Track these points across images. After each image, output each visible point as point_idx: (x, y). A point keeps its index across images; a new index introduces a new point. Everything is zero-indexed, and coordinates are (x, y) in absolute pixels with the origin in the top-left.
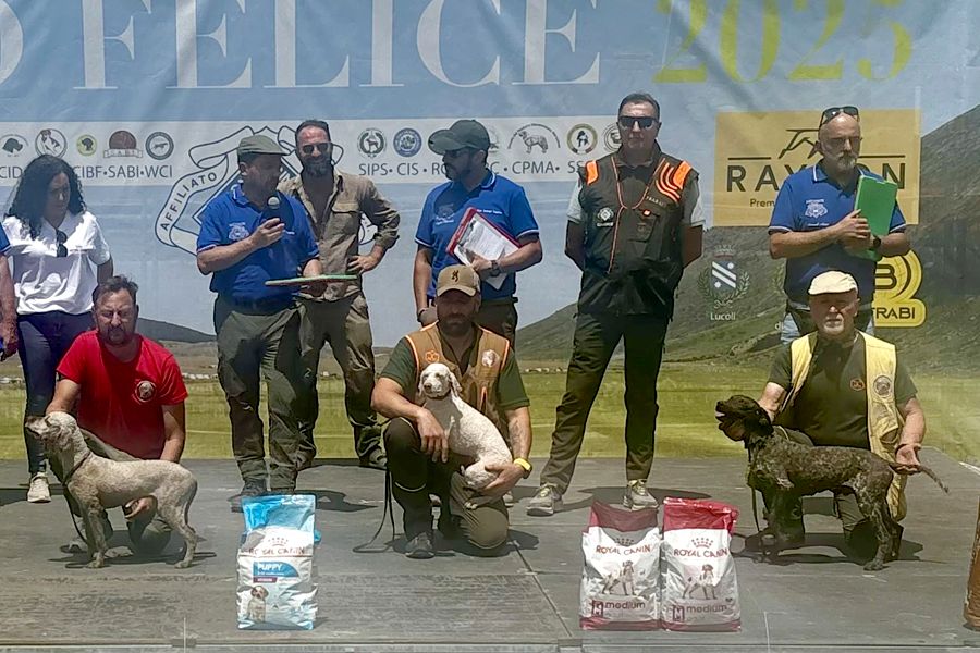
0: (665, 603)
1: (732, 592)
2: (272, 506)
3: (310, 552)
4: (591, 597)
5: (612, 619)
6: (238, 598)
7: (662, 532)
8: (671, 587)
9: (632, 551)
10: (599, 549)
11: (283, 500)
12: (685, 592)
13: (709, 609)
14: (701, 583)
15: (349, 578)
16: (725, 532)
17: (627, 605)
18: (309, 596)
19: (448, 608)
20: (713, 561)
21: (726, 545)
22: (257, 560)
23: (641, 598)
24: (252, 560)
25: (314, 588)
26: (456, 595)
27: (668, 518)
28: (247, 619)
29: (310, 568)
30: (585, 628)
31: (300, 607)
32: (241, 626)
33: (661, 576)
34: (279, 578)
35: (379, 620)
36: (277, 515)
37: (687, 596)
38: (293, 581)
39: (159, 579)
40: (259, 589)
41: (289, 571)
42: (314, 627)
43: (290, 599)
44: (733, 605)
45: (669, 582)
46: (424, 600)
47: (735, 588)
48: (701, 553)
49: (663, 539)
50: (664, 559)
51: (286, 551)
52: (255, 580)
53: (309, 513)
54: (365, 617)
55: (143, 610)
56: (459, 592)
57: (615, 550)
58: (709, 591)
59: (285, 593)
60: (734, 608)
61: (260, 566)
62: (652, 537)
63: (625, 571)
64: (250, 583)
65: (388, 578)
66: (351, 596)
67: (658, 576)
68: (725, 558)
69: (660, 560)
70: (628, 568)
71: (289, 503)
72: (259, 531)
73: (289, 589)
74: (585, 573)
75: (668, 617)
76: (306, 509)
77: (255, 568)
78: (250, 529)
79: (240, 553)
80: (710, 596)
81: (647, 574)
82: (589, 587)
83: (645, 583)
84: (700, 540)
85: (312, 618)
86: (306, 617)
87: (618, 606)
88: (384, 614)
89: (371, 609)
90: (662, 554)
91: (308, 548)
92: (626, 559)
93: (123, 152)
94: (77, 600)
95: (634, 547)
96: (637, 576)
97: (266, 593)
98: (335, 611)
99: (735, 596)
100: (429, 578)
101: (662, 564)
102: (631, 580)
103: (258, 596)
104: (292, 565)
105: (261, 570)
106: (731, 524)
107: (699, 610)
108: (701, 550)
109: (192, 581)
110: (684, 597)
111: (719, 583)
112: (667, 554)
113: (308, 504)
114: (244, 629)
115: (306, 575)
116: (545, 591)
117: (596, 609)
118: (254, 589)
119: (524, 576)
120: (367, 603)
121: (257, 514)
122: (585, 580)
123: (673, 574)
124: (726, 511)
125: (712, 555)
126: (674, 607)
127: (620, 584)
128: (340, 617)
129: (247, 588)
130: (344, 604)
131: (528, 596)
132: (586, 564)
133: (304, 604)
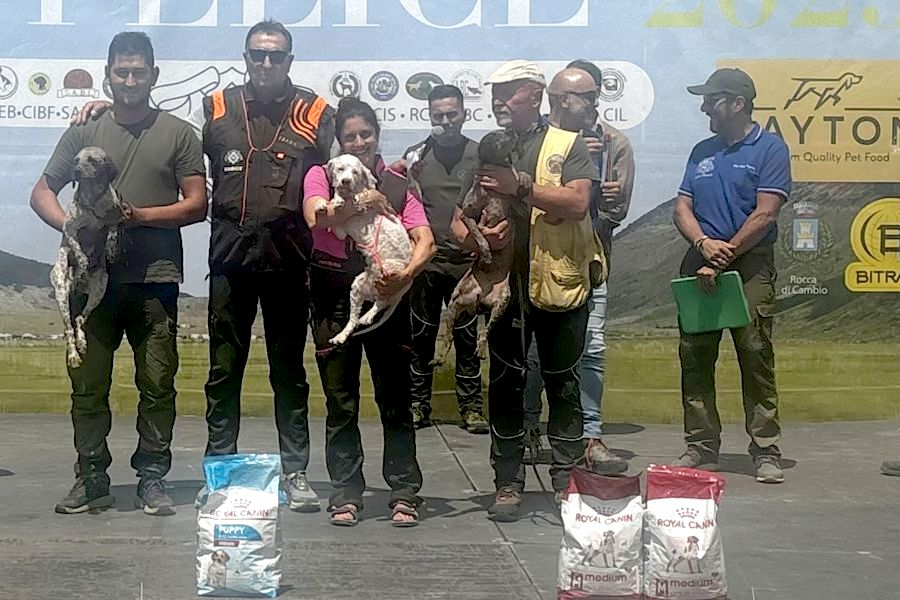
0: (647, 576)
1: (719, 566)
2: (235, 465)
3: (274, 515)
4: (570, 569)
5: (592, 592)
6: (198, 562)
7: (645, 501)
8: (655, 560)
9: (613, 520)
10: (579, 517)
11: (247, 459)
12: (669, 565)
13: (694, 583)
14: (685, 555)
15: (314, 544)
16: (711, 502)
17: (608, 578)
18: (273, 562)
19: (419, 577)
20: (698, 533)
21: (712, 516)
22: (219, 523)
23: (623, 571)
24: (213, 523)
25: (278, 553)
26: (428, 564)
27: (652, 487)
29: (274, 531)
31: (264, 573)
32: (200, 592)
33: (644, 548)
34: (241, 542)
35: (346, 589)
36: (240, 476)
37: (671, 568)
38: (256, 546)
39: (113, 542)
40: (219, 553)
41: (252, 535)
42: (277, 595)
43: (252, 565)
44: (719, 580)
45: (653, 554)
46: (394, 568)
47: (722, 562)
48: (686, 525)
49: (646, 508)
50: (647, 529)
51: (249, 513)
52: (216, 544)
53: (273, 474)
54: (332, 585)
55: (96, 574)
56: (431, 561)
57: (595, 519)
58: (694, 564)
59: (248, 558)
60: (720, 583)
61: (221, 529)
62: (634, 505)
63: (606, 541)
64: (210, 547)
65: (356, 545)
66: (317, 564)
67: (640, 547)
68: (711, 529)
69: (643, 530)
70: (609, 539)
71: (253, 463)
72: (222, 492)
73: (251, 553)
74: (564, 542)
75: (651, 592)
76: (271, 469)
77: (216, 530)
78: (212, 489)
79: (200, 514)
80: (695, 570)
81: (628, 546)
82: (568, 558)
83: (626, 554)
84: (685, 510)
85: (275, 585)
86: (269, 584)
87: (598, 578)
88: (351, 583)
89: (338, 577)
90: (645, 524)
91: (272, 510)
92: (607, 528)
93: (78, 92)
94: (27, 562)
95: (615, 517)
96: (618, 548)
97: (228, 558)
98: (299, 579)
99: (721, 570)
100: (398, 546)
101: (645, 536)
102: (612, 552)
103: (219, 561)
104: (256, 528)
105: (222, 533)
106: (717, 494)
107: (684, 584)
108: (686, 521)
109: (148, 545)
110: (668, 571)
111: (705, 556)
112: (650, 523)
113: (273, 464)
114: (203, 595)
115: (269, 539)
116: (522, 562)
117: (575, 582)
118: (215, 553)
119: (499, 546)
120: (333, 571)
121: (219, 474)
122: (564, 550)
123: (658, 546)
124: (712, 480)
125: (698, 526)
126: (658, 580)
127: (600, 556)
128: (305, 586)
129: (208, 552)
130: (308, 572)
131: (503, 567)
132: (564, 533)
133: (267, 570)
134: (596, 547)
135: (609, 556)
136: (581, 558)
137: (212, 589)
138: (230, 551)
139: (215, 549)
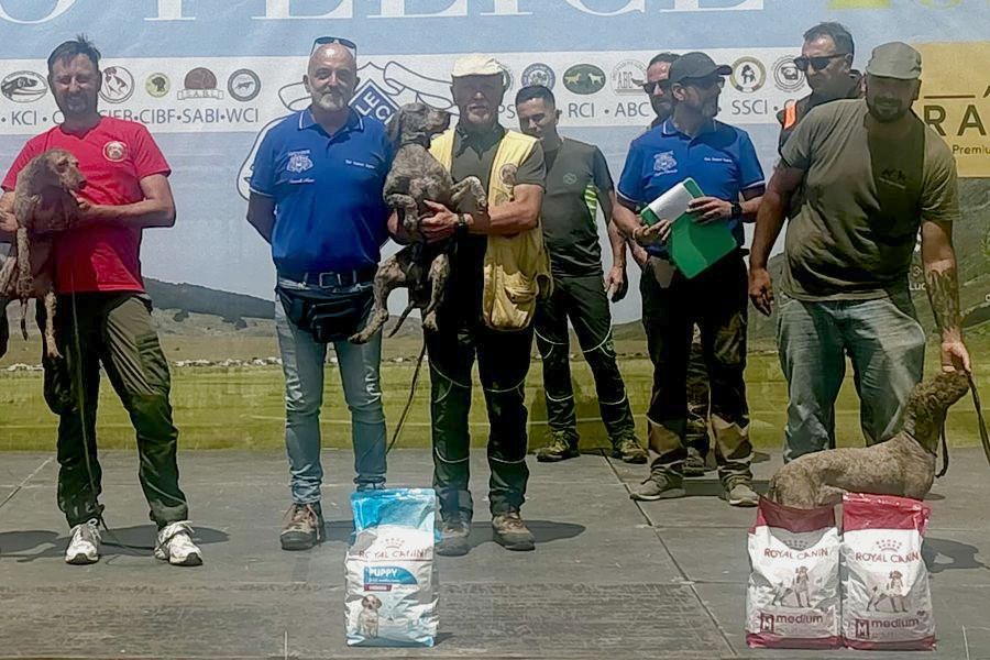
0: (845, 616)
1: (925, 603)
2: (385, 501)
3: (429, 556)
4: (759, 610)
5: (784, 635)
6: (347, 609)
7: (841, 533)
8: (853, 598)
9: (806, 555)
10: (768, 552)
11: (398, 494)
12: (870, 603)
13: (898, 623)
14: (887, 593)
15: (474, 587)
16: (916, 533)
17: (803, 619)
18: (430, 607)
19: (590, 622)
20: (902, 568)
21: (917, 548)
22: (370, 565)
23: (818, 611)
24: (362, 565)
25: (434, 597)
26: (600, 607)
27: (848, 517)
28: (357, 634)
29: (430, 573)
30: (753, 646)
31: (419, 620)
32: (350, 642)
33: (841, 584)
34: (394, 586)
35: (511, 636)
36: (390, 513)
37: (872, 608)
38: (410, 589)
39: (252, 587)
40: (370, 598)
41: (406, 577)
42: (435, 644)
43: (406, 611)
44: (925, 619)
45: (851, 592)
46: (563, 612)
47: (928, 599)
48: (887, 558)
49: (842, 540)
50: (844, 564)
51: (402, 554)
52: (367, 589)
53: (428, 510)
54: (494, 631)
55: (235, 624)
56: (603, 603)
57: (787, 554)
58: (897, 602)
59: (401, 603)
60: (927, 622)
61: (371, 572)
62: (830, 537)
63: (798, 578)
64: (360, 591)
65: (520, 588)
66: (478, 609)
67: (838, 583)
68: (917, 563)
69: (840, 565)
70: (802, 576)
71: (405, 498)
72: (371, 531)
73: (405, 598)
74: (752, 581)
75: (850, 633)
76: (426, 505)
77: (366, 573)
78: (360, 528)
79: (348, 556)
80: (899, 608)
81: (824, 583)
82: (757, 598)
83: (822, 592)
84: (886, 542)
85: (433, 632)
86: (425, 632)
87: (790, 619)
88: (516, 629)
89: (501, 623)
90: (842, 558)
91: (427, 550)
92: (799, 564)
93: (200, 92)
94: (159, 611)
95: (809, 551)
96: (813, 585)
97: (379, 603)
98: (459, 625)
99: (928, 608)
100: (568, 587)
101: (842, 572)
102: (806, 590)
103: (370, 607)
104: (409, 570)
105: (373, 576)
106: (922, 523)
107: (886, 624)
108: (888, 554)
109: (291, 591)
110: (868, 610)
111: (909, 593)
112: (847, 558)
113: (427, 499)
114: (355, 645)
115: (426, 582)
116: (705, 603)
117: (765, 624)
118: (365, 599)
119: (679, 586)
120: (495, 617)
121: (367, 510)
122: (752, 589)
123: (857, 582)
124: (915, 508)
125: (901, 559)
126: (857, 621)
127: (793, 594)
128: (465, 633)
129: (356, 597)
130: (468, 617)
131: (684, 609)
132: (752, 570)
133: (423, 616)
134: (788, 585)
135: (803, 595)
136: (772, 597)
137: (363, 638)
138: (382, 596)
139: (365, 594)
